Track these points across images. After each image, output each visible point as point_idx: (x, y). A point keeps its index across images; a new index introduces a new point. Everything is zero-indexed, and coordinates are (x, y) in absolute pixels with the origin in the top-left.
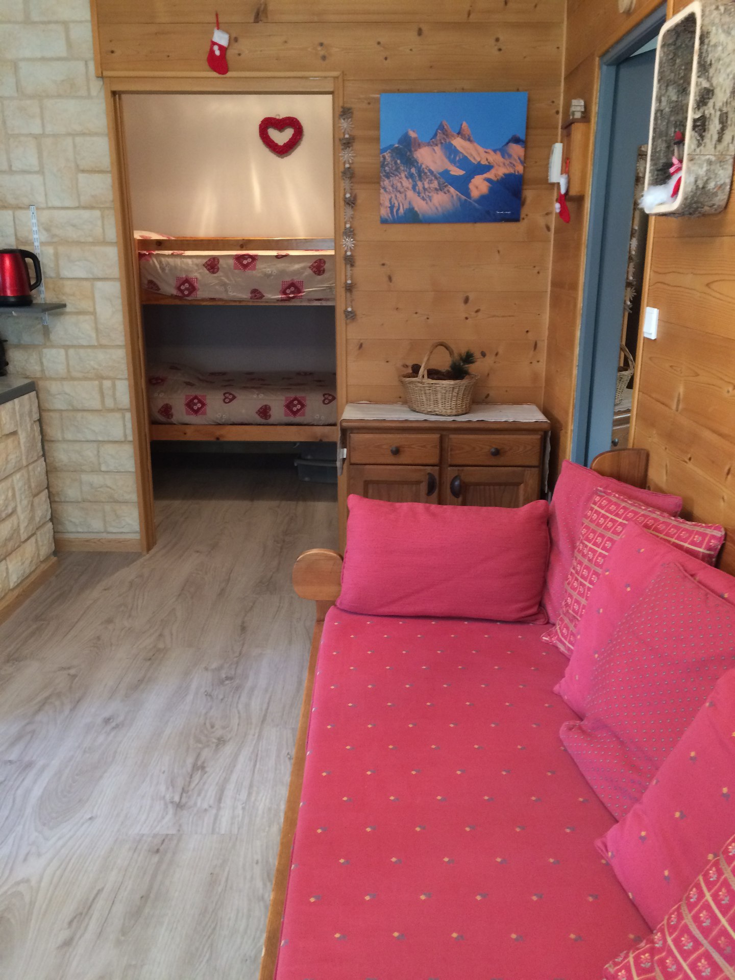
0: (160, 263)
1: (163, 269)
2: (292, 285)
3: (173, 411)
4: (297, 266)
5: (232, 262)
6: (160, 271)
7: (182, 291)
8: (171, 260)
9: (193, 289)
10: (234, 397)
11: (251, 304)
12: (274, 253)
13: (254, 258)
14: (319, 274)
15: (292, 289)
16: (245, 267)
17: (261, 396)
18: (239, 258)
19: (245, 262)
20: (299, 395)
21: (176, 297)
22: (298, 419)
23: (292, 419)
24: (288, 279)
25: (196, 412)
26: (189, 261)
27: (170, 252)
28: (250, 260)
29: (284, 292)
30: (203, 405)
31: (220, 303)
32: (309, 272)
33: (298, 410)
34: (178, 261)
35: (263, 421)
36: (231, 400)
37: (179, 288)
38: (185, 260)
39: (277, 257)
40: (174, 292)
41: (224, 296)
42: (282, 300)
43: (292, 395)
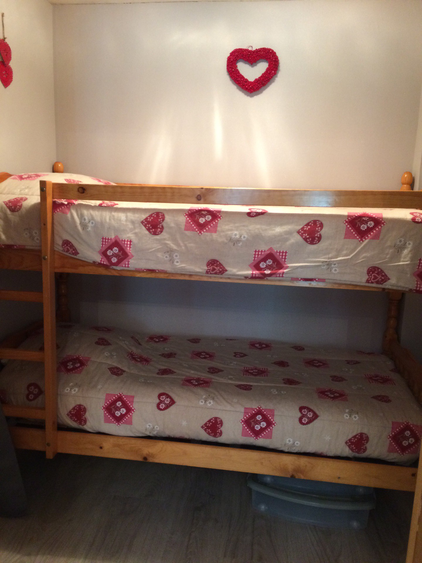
0: (81, 217)
1: (84, 226)
2: (270, 256)
3: (87, 415)
4: (278, 230)
6: (79, 228)
7: (108, 258)
8: (96, 214)
9: (124, 255)
10: (173, 402)
13: (215, 215)
14: (312, 243)
15: (270, 262)
16: (201, 227)
18: (193, 215)
19: (202, 220)
20: (266, 407)
21: (100, 265)
22: (261, 441)
23: (251, 440)
24: (264, 248)
25: (119, 420)
26: (122, 216)
27: (98, 202)
28: (209, 218)
29: (257, 266)
30: (129, 410)
31: (162, 276)
33: (262, 430)
34: (107, 215)
35: (211, 439)
36: (167, 407)
37: (104, 253)
39: (249, 214)
41: (168, 268)
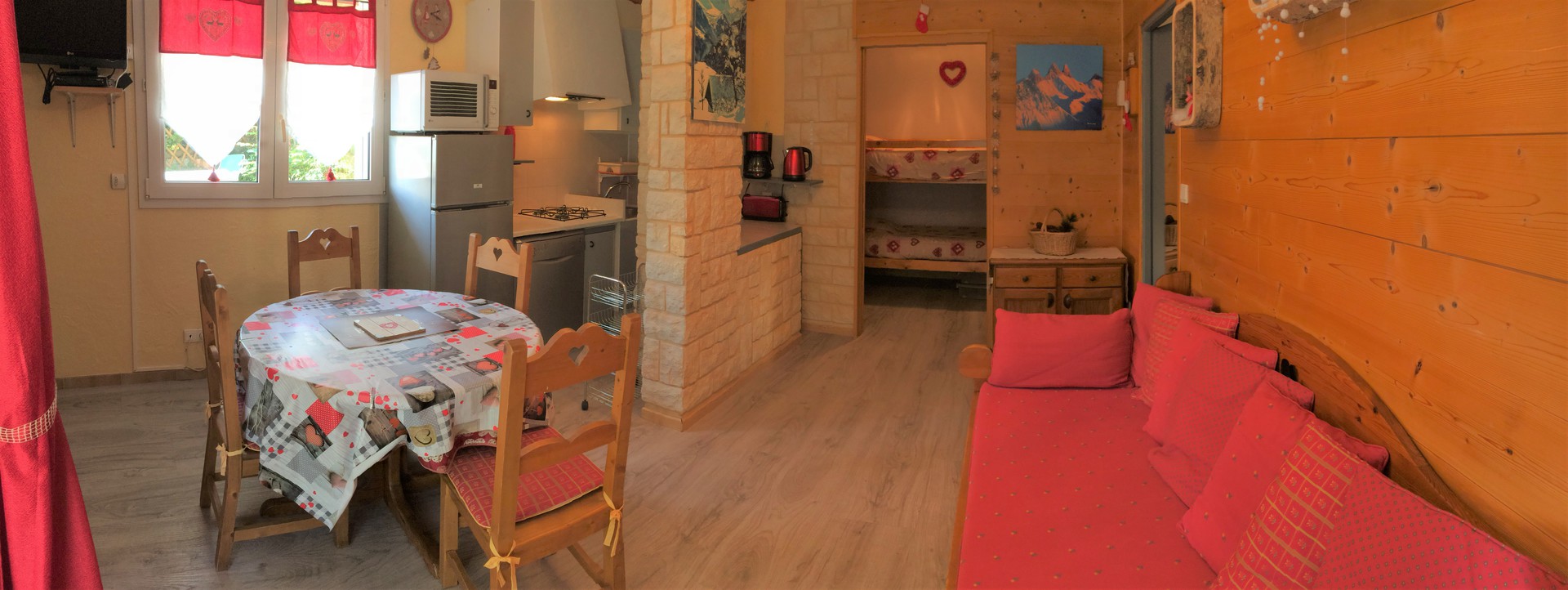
0: (878, 156)
1: (879, 160)
2: (958, 170)
3: (879, 249)
4: (961, 158)
5: (922, 155)
6: (877, 161)
7: (890, 174)
8: (885, 154)
9: (896, 172)
10: (918, 242)
11: (931, 182)
12: (946, 150)
13: (935, 153)
14: (975, 163)
15: (958, 173)
16: (930, 158)
17: (936, 242)
18: (926, 153)
19: (930, 155)
20: (961, 242)
21: (886, 177)
22: (959, 257)
23: (955, 257)
24: (955, 167)
25: (894, 251)
26: (895, 155)
27: (885, 149)
28: (933, 154)
29: (952, 176)
30: (898, 246)
31: (913, 182)
32: (969, 161)
33: (959, 252)
34: (889, 154)
35: (936, 258)
36: (916, 244)
37: (888, 172)
38: (893, 154)
39: (948, 152)
40: (886, 174)
41: (915, 177)
42: (952, 180)
43: (956, 242)
